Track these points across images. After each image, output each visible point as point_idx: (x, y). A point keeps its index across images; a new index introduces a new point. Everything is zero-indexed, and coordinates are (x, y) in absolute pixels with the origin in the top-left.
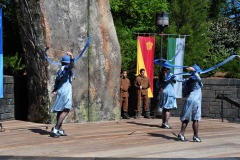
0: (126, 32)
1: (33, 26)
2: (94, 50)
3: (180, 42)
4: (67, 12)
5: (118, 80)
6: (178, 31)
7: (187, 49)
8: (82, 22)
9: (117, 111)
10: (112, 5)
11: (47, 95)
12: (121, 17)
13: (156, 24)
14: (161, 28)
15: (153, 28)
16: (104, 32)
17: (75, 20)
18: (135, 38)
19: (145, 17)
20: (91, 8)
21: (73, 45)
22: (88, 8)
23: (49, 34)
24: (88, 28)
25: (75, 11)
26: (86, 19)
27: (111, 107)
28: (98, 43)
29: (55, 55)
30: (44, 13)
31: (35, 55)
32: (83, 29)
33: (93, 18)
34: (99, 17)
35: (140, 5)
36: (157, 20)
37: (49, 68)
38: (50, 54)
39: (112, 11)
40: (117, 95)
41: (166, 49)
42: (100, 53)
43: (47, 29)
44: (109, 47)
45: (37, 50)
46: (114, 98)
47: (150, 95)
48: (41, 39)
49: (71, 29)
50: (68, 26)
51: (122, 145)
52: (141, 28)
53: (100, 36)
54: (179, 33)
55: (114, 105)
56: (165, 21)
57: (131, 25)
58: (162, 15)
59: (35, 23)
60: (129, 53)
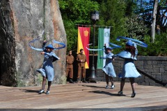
0: (70, 24)
1: (4, 19)
2: (48, 36)
3: (107, 31)
4: (29, 9)
5: (65, 56)
6: (105, 24)
7: (111, 36)
8: (40, 17)
9: (64, 78)
10: (60, 5)
11: (15, 67)
12: (67, 13)
13: (91, 19)
14: (94, 22)
15: (89, 21)
16: (55, 23)
17: (35, 15)
18: (76, 28)
19: (83, 13)
20: (46, 7)
21: (33, 32)
22: (44, 7)
23: (16, 24)
24: (44, 21)
25: (35, 9)
26: (43, 15)
27: (60, 75)
28: (51, 31)
29: (21, 39)
30: (13, 10)
31: (6, 39)
32: (41, 21)
33: (47, 14)
34: (52, 14)
35: (80, 5)
36: (91, 16)
37: (16, 48)
38: (17, 38)
39: (61, 9)
40: (64, 67)
41: (97, 36)
42: (52, 38)
43: (15, 21)
44: (59, 34)
45: (8, 35)
46: (62, 69)
47: (87, 66)
48: (11, 28)
49: (32, 22)
50: (29, 19)
51: (67, 101)
52: (81, 21)
53: (52, 26)
54: (106, 25)
55: (62, 73)
56: (97, 17)
57: (74, 19)
58: (95, 13)
59: (6, 17)
60: (72, 38)
